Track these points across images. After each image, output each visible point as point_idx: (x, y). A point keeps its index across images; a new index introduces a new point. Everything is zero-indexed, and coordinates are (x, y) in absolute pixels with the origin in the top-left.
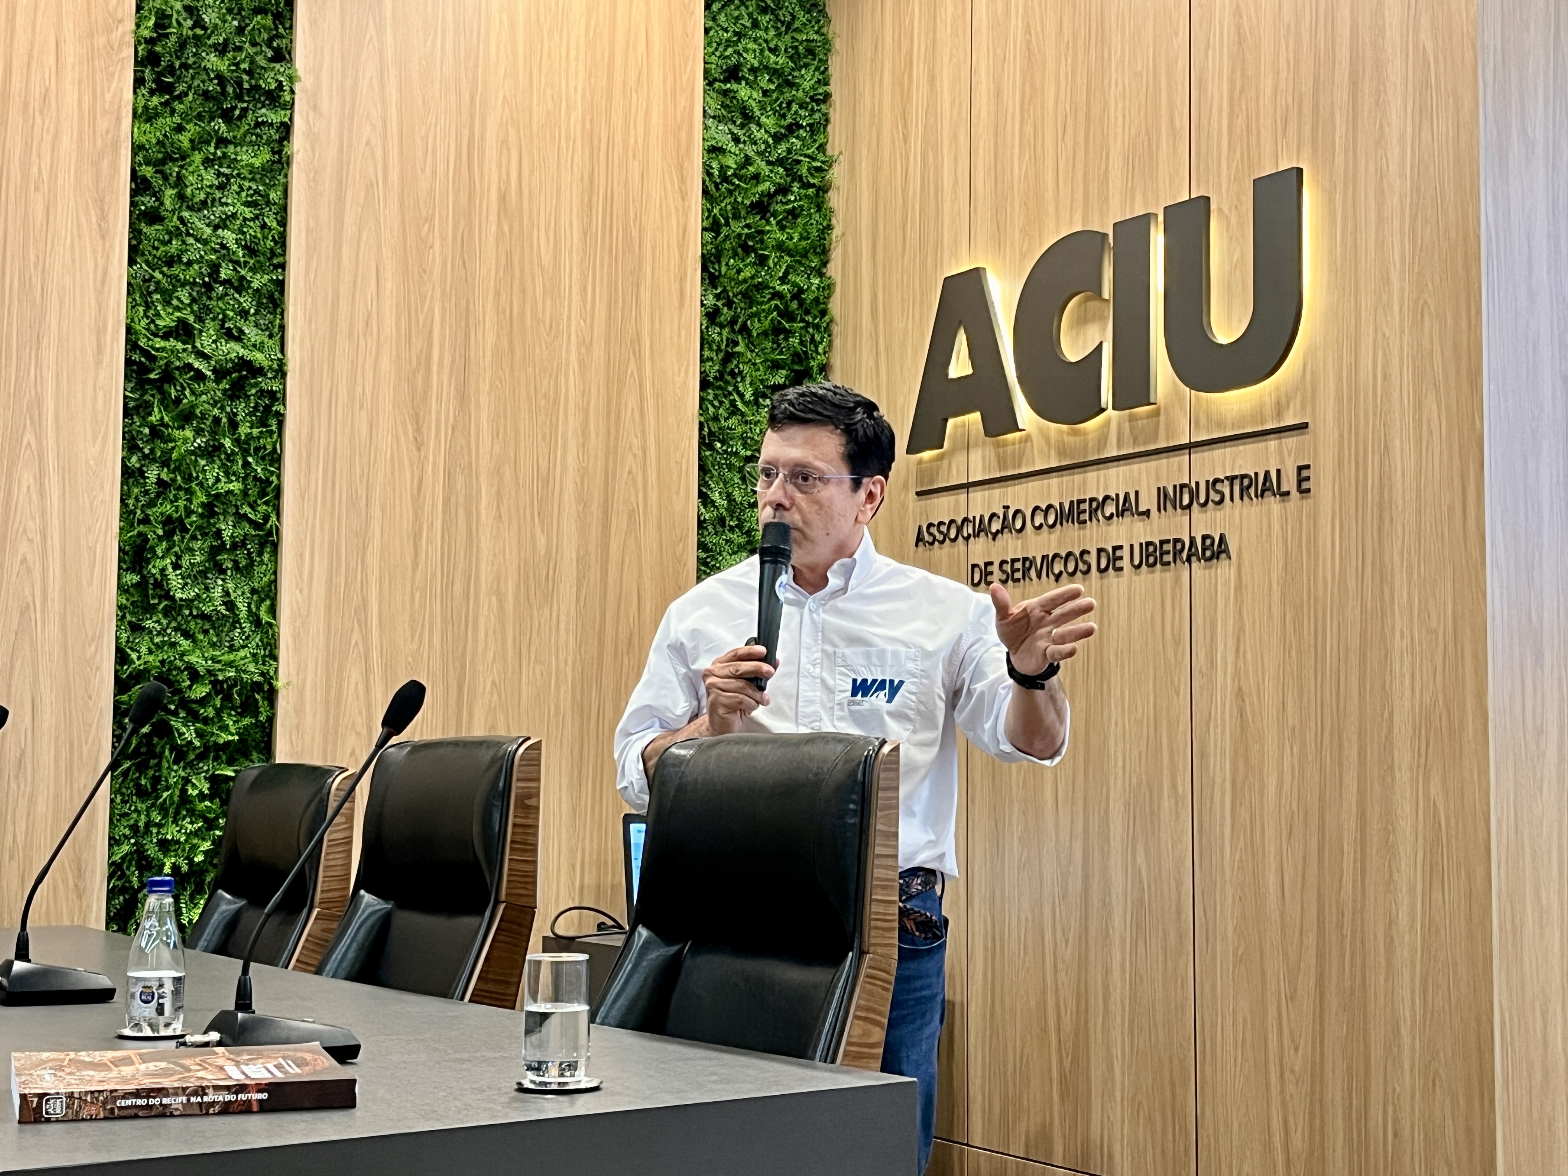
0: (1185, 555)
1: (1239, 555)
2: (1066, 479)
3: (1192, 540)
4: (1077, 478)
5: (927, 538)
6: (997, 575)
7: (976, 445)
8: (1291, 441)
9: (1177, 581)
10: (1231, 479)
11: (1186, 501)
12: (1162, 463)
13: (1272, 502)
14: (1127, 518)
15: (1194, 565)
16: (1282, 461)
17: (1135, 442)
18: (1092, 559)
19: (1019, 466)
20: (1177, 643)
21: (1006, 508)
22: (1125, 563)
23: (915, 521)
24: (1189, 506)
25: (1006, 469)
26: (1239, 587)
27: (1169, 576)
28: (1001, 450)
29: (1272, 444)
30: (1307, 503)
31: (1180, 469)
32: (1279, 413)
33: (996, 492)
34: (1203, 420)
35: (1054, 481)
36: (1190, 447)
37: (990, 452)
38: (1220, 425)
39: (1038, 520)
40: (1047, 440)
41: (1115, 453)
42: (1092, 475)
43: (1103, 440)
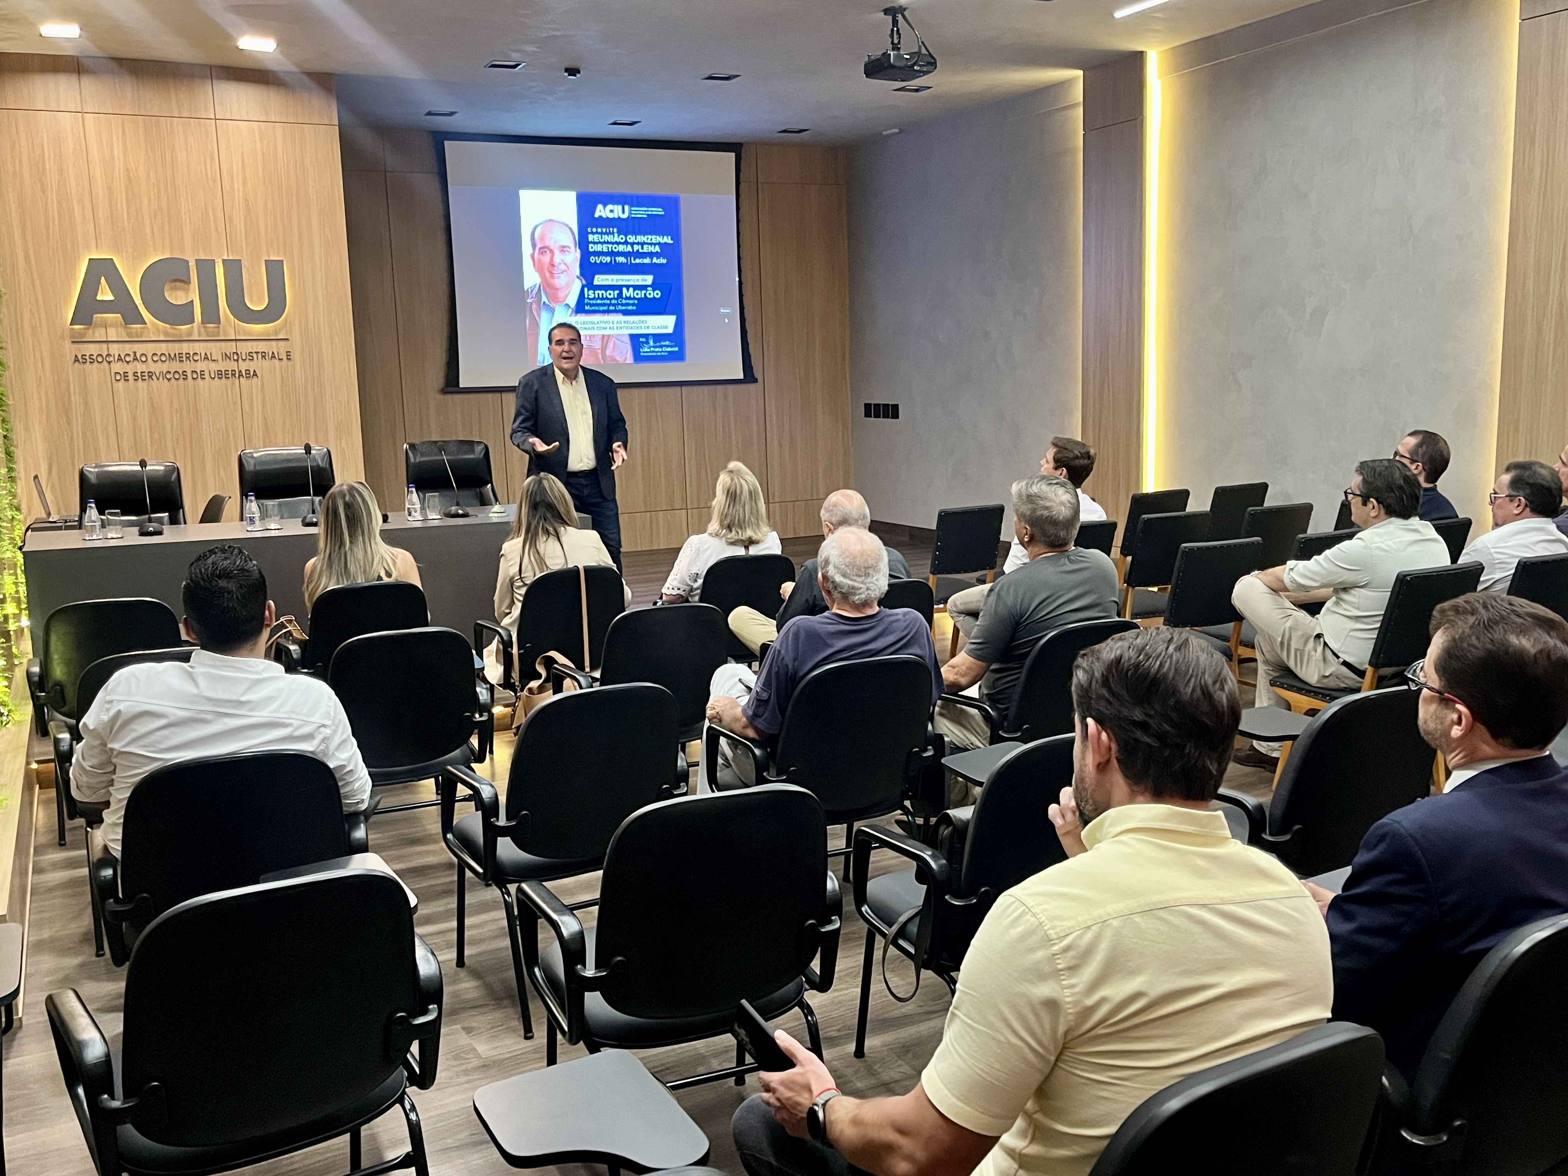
0: (237, 375)
1: (262, 376)
2: (170, 345)
3: (240, 371)
4: (177, 345)
5: (81, 360)
6: (131, 377)
7: (112, 326)
8: (282, 343)
9: (233, 383)
10: (257, 353)
11: (236, 358)
12: (223, 344)
13: (276, 362)
14: (206, 362)
15: (241, 379)
16: (278, 348)
17: (208, 336)
18: (189, 374)
19: (141, 337)
20: (235, 403)
21: (135, 353)
22: (207, 376)
23: (71, 352)
24: (237, 360)
25: (132, 337)
26: (263, 386)
27: (229, 382)
28: (129, 331)
29: (274, 343)
30: (290, 363)
31: (231, 346)
32: (276, 334)
33: (127, 346)
34: (241, 332)
35: (163, 345)
36: (236, 340)
37: (121, 330)
38: (250, 335)
39: (155, 358)
40: (158, 330)
41: (197, 338)
42: (185, 345)
43: (190, 333)
